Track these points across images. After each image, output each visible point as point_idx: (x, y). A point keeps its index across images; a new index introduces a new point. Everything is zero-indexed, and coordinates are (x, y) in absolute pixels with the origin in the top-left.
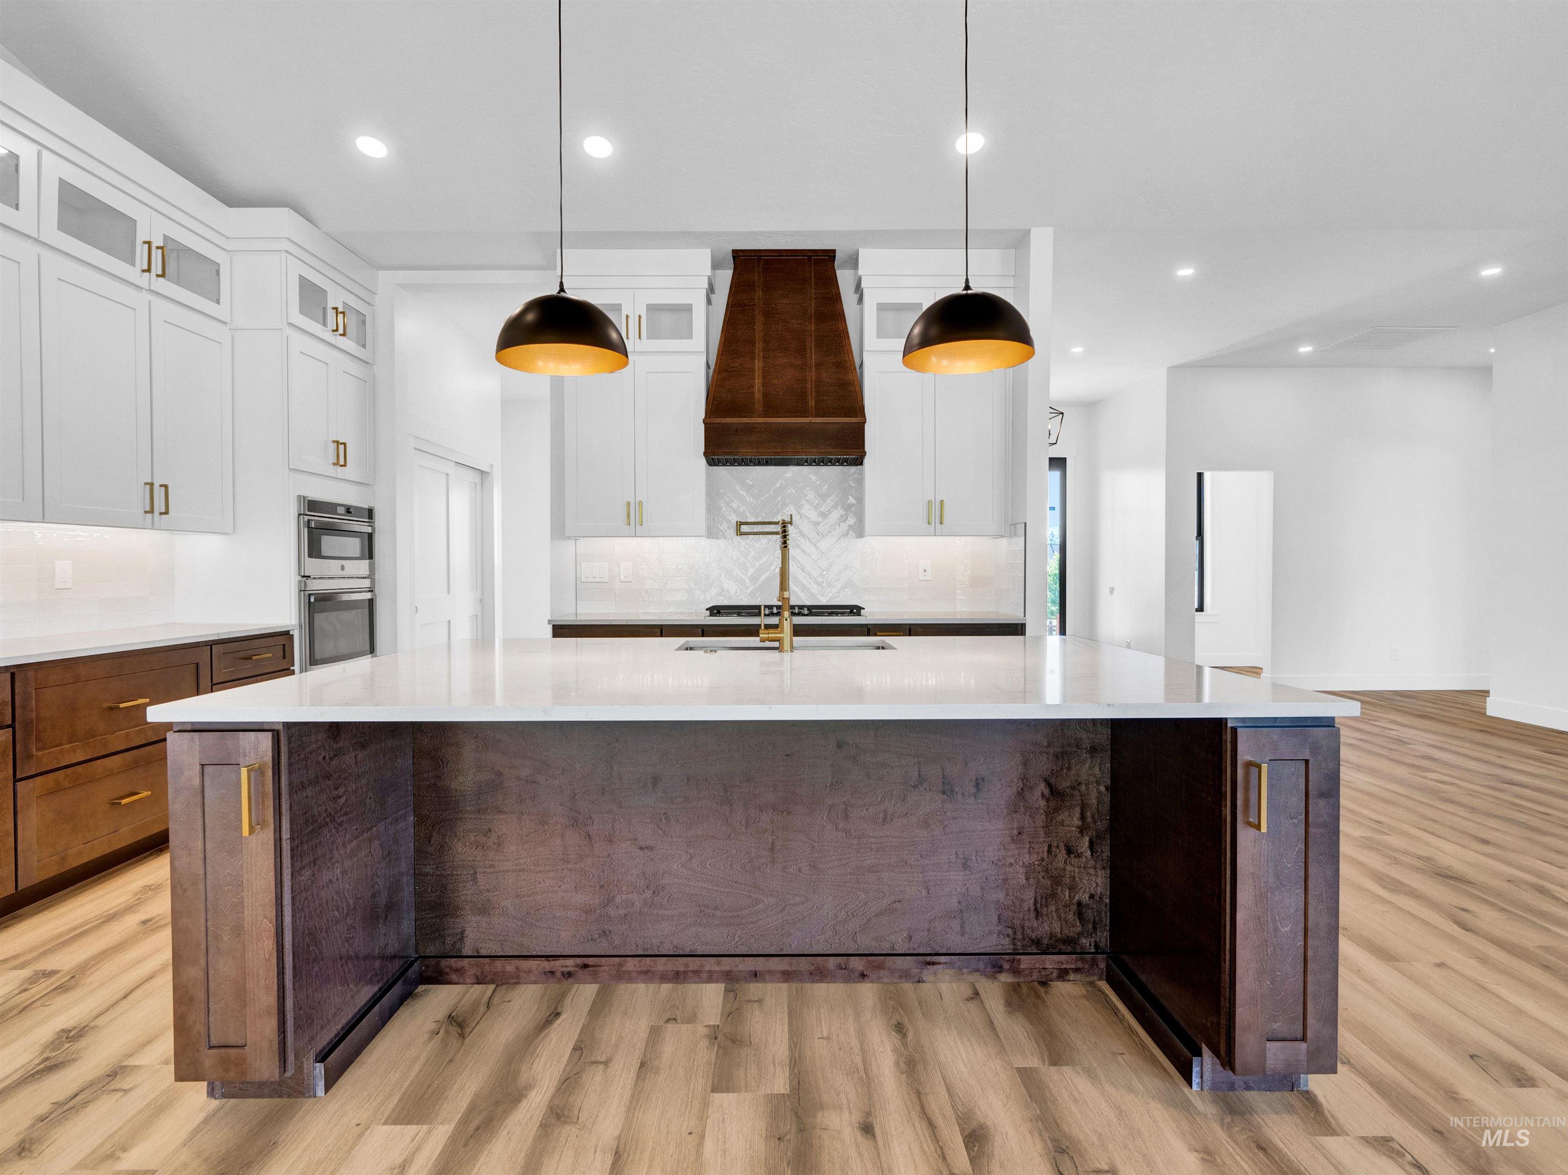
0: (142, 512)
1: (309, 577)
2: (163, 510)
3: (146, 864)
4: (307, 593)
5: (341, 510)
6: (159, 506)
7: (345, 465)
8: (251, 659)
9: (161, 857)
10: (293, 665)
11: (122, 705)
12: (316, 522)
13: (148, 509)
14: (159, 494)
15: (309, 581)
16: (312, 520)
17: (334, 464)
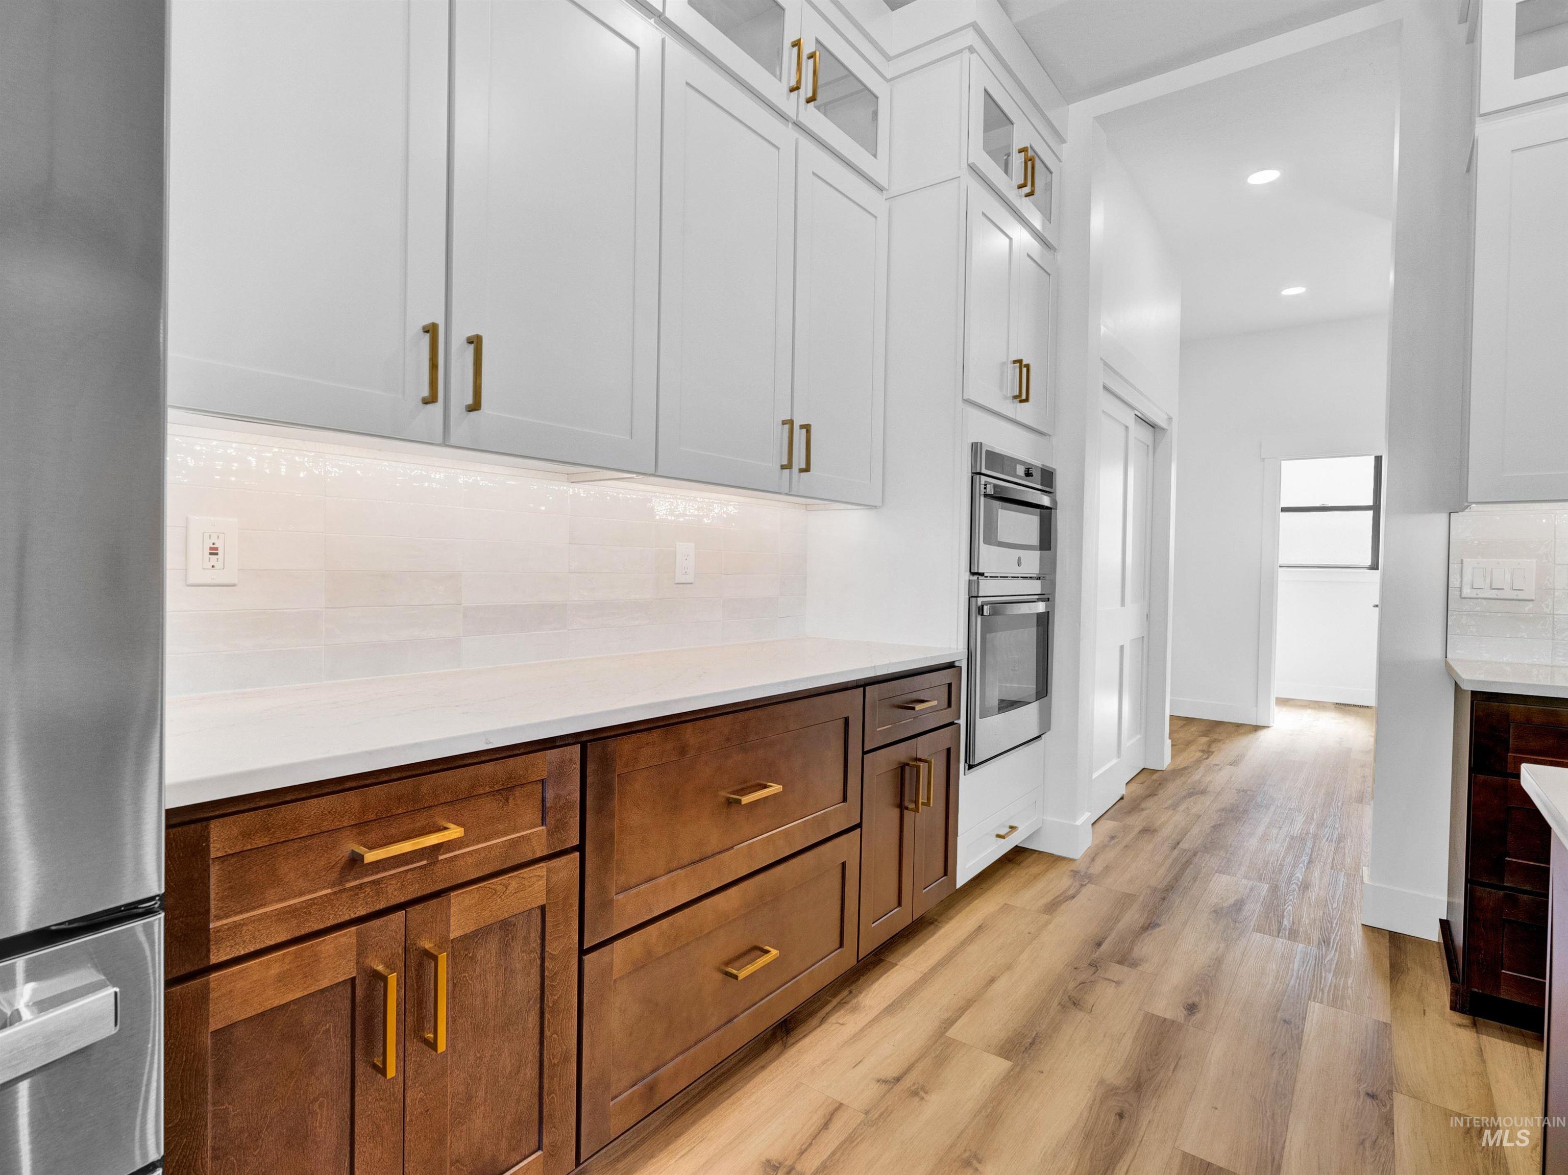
0: (779, 467)
1: (982, 574)
2: (803, 466)
3: (772, 1067)
4: (980, 600)
5: (1021, 470)
6: (799, 461)
7: (1027, 400)
8: (913, 708)
9: (792, 1052)
10: (959, 718)
11: (746, 800)
12: (995, 486)
13: (785, 462)
14: (799, 437)
15: (983, 582)
16: (990, 483)
17: (1015, 397)
